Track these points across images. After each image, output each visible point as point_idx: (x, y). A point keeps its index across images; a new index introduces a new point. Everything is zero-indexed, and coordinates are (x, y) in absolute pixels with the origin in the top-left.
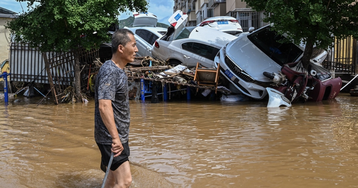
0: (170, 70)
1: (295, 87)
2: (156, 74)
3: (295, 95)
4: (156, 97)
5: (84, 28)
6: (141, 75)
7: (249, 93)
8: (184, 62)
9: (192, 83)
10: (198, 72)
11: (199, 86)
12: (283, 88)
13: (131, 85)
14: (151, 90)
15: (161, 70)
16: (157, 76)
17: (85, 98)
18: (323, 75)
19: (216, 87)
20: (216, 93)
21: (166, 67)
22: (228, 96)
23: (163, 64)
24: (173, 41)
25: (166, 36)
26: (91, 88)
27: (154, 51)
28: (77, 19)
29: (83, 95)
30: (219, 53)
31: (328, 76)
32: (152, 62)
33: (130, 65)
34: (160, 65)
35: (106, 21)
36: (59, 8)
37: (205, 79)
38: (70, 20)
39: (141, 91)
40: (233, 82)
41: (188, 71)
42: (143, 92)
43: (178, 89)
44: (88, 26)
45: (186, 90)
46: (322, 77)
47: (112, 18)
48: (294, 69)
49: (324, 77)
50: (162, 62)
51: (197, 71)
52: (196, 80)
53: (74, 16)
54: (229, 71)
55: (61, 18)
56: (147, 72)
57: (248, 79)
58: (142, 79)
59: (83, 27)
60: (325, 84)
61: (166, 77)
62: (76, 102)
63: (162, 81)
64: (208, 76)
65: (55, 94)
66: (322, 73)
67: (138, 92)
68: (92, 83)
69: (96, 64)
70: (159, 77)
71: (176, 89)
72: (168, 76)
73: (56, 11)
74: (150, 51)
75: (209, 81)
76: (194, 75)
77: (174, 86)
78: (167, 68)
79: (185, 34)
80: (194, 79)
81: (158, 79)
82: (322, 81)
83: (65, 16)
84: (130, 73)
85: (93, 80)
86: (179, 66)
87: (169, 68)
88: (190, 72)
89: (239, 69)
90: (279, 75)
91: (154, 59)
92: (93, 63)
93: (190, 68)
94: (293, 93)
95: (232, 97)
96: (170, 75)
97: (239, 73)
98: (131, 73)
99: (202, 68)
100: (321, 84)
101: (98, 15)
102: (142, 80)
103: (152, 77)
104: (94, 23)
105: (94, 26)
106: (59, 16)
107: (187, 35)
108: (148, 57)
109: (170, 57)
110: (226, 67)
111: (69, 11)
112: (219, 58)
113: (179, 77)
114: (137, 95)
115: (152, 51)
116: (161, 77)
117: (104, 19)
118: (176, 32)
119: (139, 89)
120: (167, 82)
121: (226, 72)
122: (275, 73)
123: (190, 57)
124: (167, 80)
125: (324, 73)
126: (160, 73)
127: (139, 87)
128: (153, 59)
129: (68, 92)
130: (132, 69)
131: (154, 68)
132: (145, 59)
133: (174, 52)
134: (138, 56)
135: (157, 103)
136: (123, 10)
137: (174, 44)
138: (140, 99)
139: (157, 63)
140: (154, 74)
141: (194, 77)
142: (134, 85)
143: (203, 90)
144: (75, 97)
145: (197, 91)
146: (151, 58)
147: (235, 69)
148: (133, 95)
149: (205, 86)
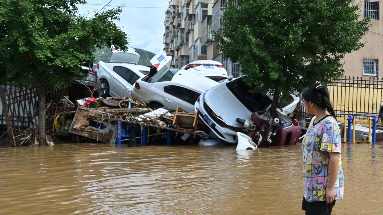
0: (150, 113)
1: (261, 133)
2: (134, 116)
3: (261, 139)
4: (134, 140)
5: (55, 63)
6: (118, 117)
7: (224, 138)
8: (166, 106)
9: (172, 126)
10: (178, 117)
11: (178, 130)
12: (252, 133)
13: (107, 128)
14: (129, 134)
15: (141, 112)
16: (136, 119)
17: (50, 141)
18: (286, 123)
19: (194, 131)
20: (194, 137)
21: (146, 109)
22: (206, 141)
23: (143, 106)
24: (155, 83)
25: (148, 76)
26: (57, 130)
27: (134, 92)
28: (47, 53)
29: (48, 138)
30: (199, 99)
31: (290, 124)
32: (131, 103)
33: (106, 106)
34: (140, 108)
35: (81, 57)
36: (25, 39)
37: (185, 123)
38: (39, 54)
39: (118, 134)
40: (211, 126)
41: (169, 114)
42: (120, 136)
43: (157, 133)
44: (60, 61)
45: (166, 134)
46: (285, 124)
47: (88, 55)
48: (261, 117)
49: (286, 124)
50: (142, 104)
51: (177, 115)
52: (175, 124)
53: (43, 50)
54: (207, 116)
55: (27, 50)
56: (125, 114)
57: (223, 124)
58: (120, 121)
59: (53, 62)
60: (287, 131)
61: (146, 120)
62: (39, 145)
63: (140, 124)
64: (187, 120)
65: (13, 135)
66: (285, 121)
67: (114, 135)
68: (59, 125)
69: (64, 103)
70: (137, 120)
71: (156, 132)
72: (148, 119)
73: (21, 42)
74: (129, 91)
75: (189, 125)
76: (174, 119)
77: (153, 130)
78: (147, 111)
79: (168, 76)
80: (174, 123)
81: (136, 121)
82: (284, 128)
83: (32, 48)
84: (105, 115)
85: (59, 121)
86: (160, 109)
87: (149, 111)
88: (171, 116)
89: (216, 114)
90: (249, 122)
91: (134, 100)
92: (60, 101)
93: (171, 111)
94: (259, 137)
95: (210, 142)
96: (150, 118)
97: (215, 118)
98: (107, 114)
99: (182, 112)
100: (283, 131)
101: (71, 50)
102: (119, 123)
103: (131, 119)
104: (67, 58)
105: (67, 62)
106: (24, 48)
107: (170, 77)
108: (127, 98)
109: (151, 99)
110: (205, 112)
111: (38, 43)
112: (199, 103)
113: (158, 121)
114: (112, 138)
115: (131, 91)
116: (140, 119)
117: (79, 56)
118: (158, 73)
119: (116, 132)
120: (146, 125)
121: (204, 117)
122: (246, 120)
123: (172, 100)
124: (147, 123)
125: (287, 121)
126: (140, 115)
127: (115, 130)
128: (132, 101)
129: (29, 134)
130: (108, 110)
131: (134, 110)
132: (124, 100)
133: (156, 94)
134: (116, 96)
135: (135, 146)
136: (100, 47)
137: (156, 86)
138: (116, 143)
139: (137, 105)
140: (133, 117)
141: (173, 121)
142: (110, 127)
143: (183, 134)
144: (38, 140)
145: (177, 135)
146: (130, 99)
147: (212, 115)
148: (109, 138)
149: (184, 130)
